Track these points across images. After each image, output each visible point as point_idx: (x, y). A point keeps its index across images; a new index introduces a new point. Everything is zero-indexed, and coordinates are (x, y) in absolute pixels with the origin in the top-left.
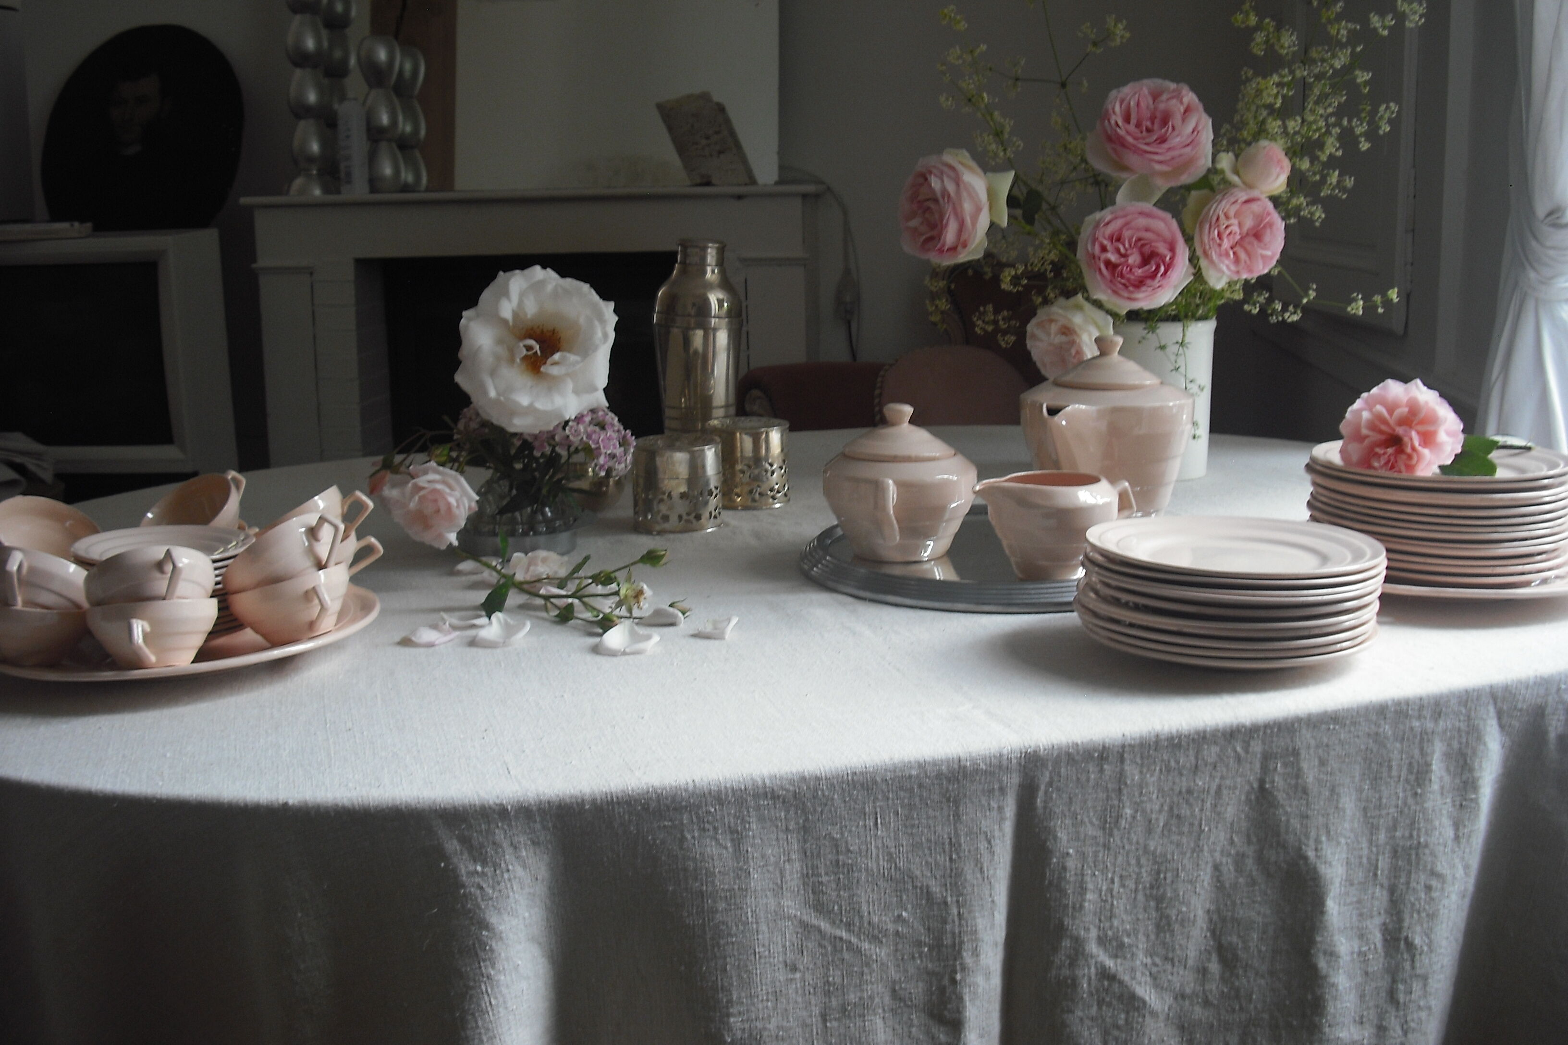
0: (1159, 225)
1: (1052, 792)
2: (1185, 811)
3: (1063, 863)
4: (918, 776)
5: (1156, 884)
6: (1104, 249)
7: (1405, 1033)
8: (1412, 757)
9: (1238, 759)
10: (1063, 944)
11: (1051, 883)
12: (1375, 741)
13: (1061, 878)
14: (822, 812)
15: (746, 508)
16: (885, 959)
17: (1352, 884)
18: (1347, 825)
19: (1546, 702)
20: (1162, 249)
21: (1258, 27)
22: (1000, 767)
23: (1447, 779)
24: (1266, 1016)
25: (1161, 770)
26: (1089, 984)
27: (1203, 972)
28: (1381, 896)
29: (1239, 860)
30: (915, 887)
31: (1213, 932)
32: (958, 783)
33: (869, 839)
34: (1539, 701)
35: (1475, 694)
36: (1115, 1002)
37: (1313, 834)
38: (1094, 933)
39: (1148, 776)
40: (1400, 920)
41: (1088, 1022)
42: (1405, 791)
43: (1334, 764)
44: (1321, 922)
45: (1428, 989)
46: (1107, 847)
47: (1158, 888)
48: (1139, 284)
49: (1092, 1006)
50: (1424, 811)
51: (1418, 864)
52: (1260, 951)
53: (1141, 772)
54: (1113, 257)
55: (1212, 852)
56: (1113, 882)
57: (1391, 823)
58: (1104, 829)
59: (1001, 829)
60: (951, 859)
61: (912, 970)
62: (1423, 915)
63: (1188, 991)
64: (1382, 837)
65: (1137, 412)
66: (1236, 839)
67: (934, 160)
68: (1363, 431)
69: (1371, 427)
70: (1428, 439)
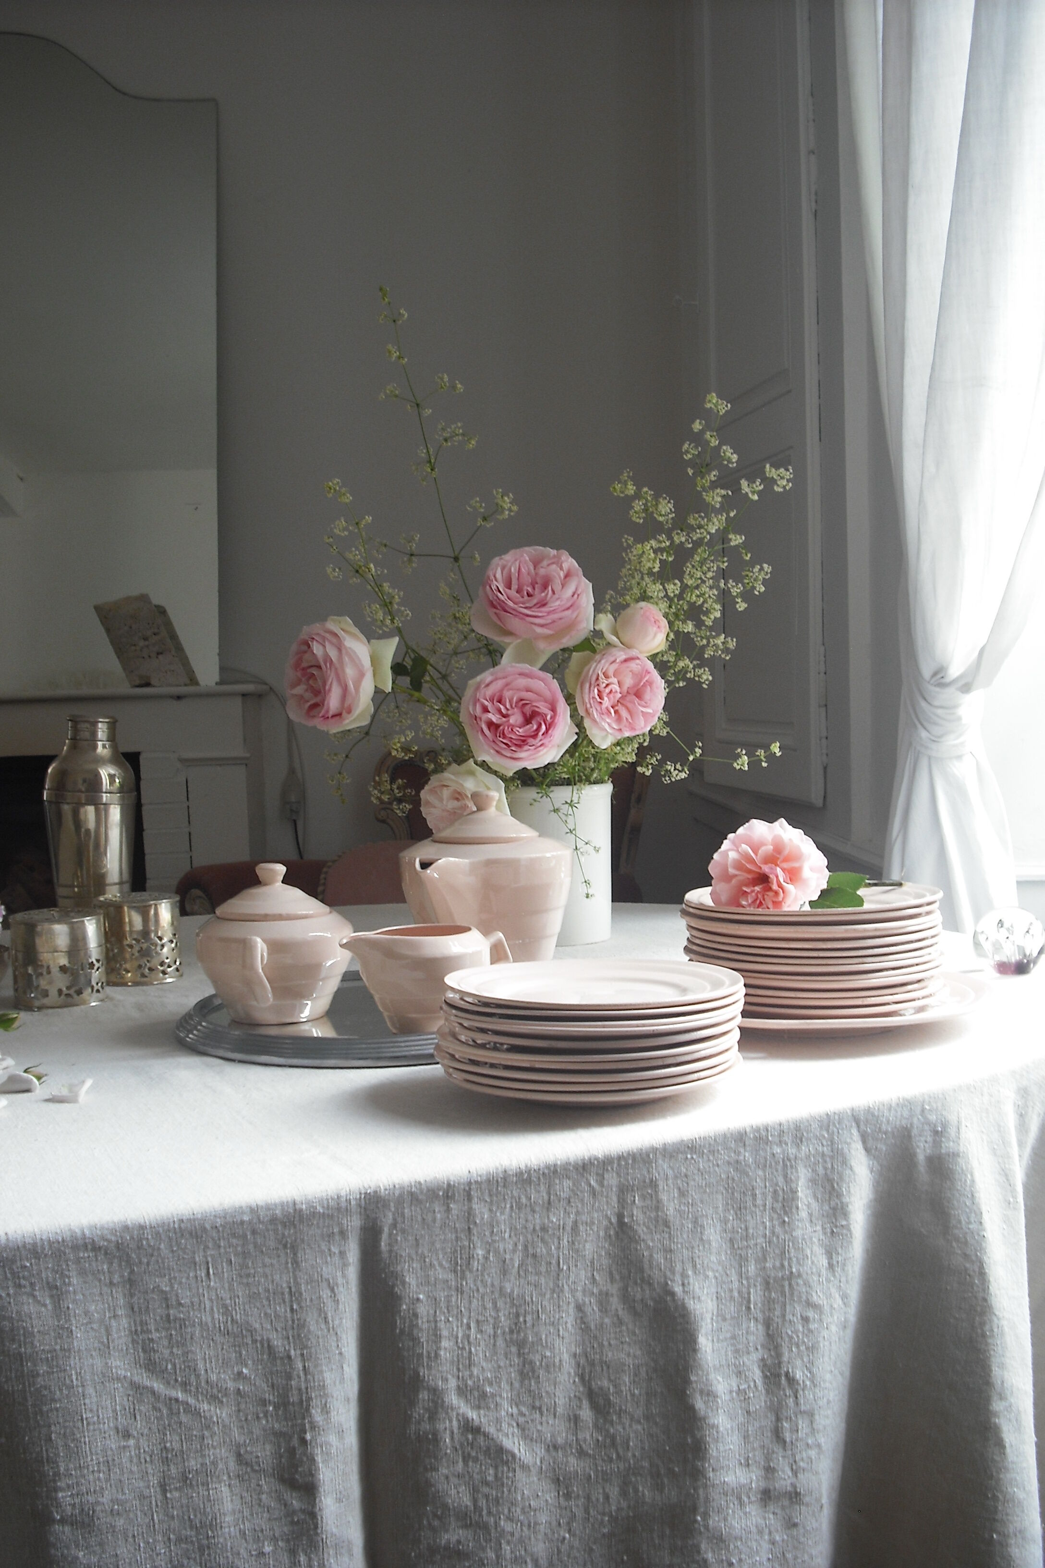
0: (538, 685)
1: (397, 1234)
2: (541, 1249)
3: (413, 1309)
4: (250, 1222)
5: (516, 1327)
6: (486, 710)
7: (795, 1473)
8: (777, 1184)
9: (593, 1192)
10: (421, 1396)
11: (402, 1331)
12: (736, 1170)
13: (413, 1326)
14: (148, 1264)
15: (136, 984)
16: (227, 1421)
17: (724, 1319)
18: (713, 1258)
19: (911, 1124)
20: (543, 708)
21: (638, 496)
22: (339, 1209)
23: (815, 1205)
24: (646, 1464)
25: (512, 1207)
26: (452, 1438)
27: (575, 1420)
28: (755, 1331)
29: (603, 1300)
30: (255, 1341)
31: (582, 1377)
32: (295, 1227)
33: (201, 1291)
34: (904, 1122)
35: (837, 1117)
36: (481, 1457)
37: (678, 1268)
38: (453, 1383)
39: (498, 1214)
40: (779, 1355)
41: (454, 1480)
42: (771, 1220)
43: (694, 1195)
44: (694, 1360)
45: (815, 1426)
46: (460, 1290)
47: (518, 1332)
48: (522, 743)
49: (457, 1462)
50: (794, 1240)
51: (792, 1294)
52: (633, 1395)
53: (491, 1210)
54: (494, 718)
55: (573, 1291)
56: (469, 1328)
57: (760, 1255)
58: (455, 1272)
59: (344, 1276)
60: (292, 1309)
61: (257, 1432)
62: (803, 1348)
63: (560, 1441)
64: (752, 1268)
65: (512, 865)
66: (597, 1277)
67: (316, 628)
68: (731, 871)
69: (739, 866)
70: (793, 875)
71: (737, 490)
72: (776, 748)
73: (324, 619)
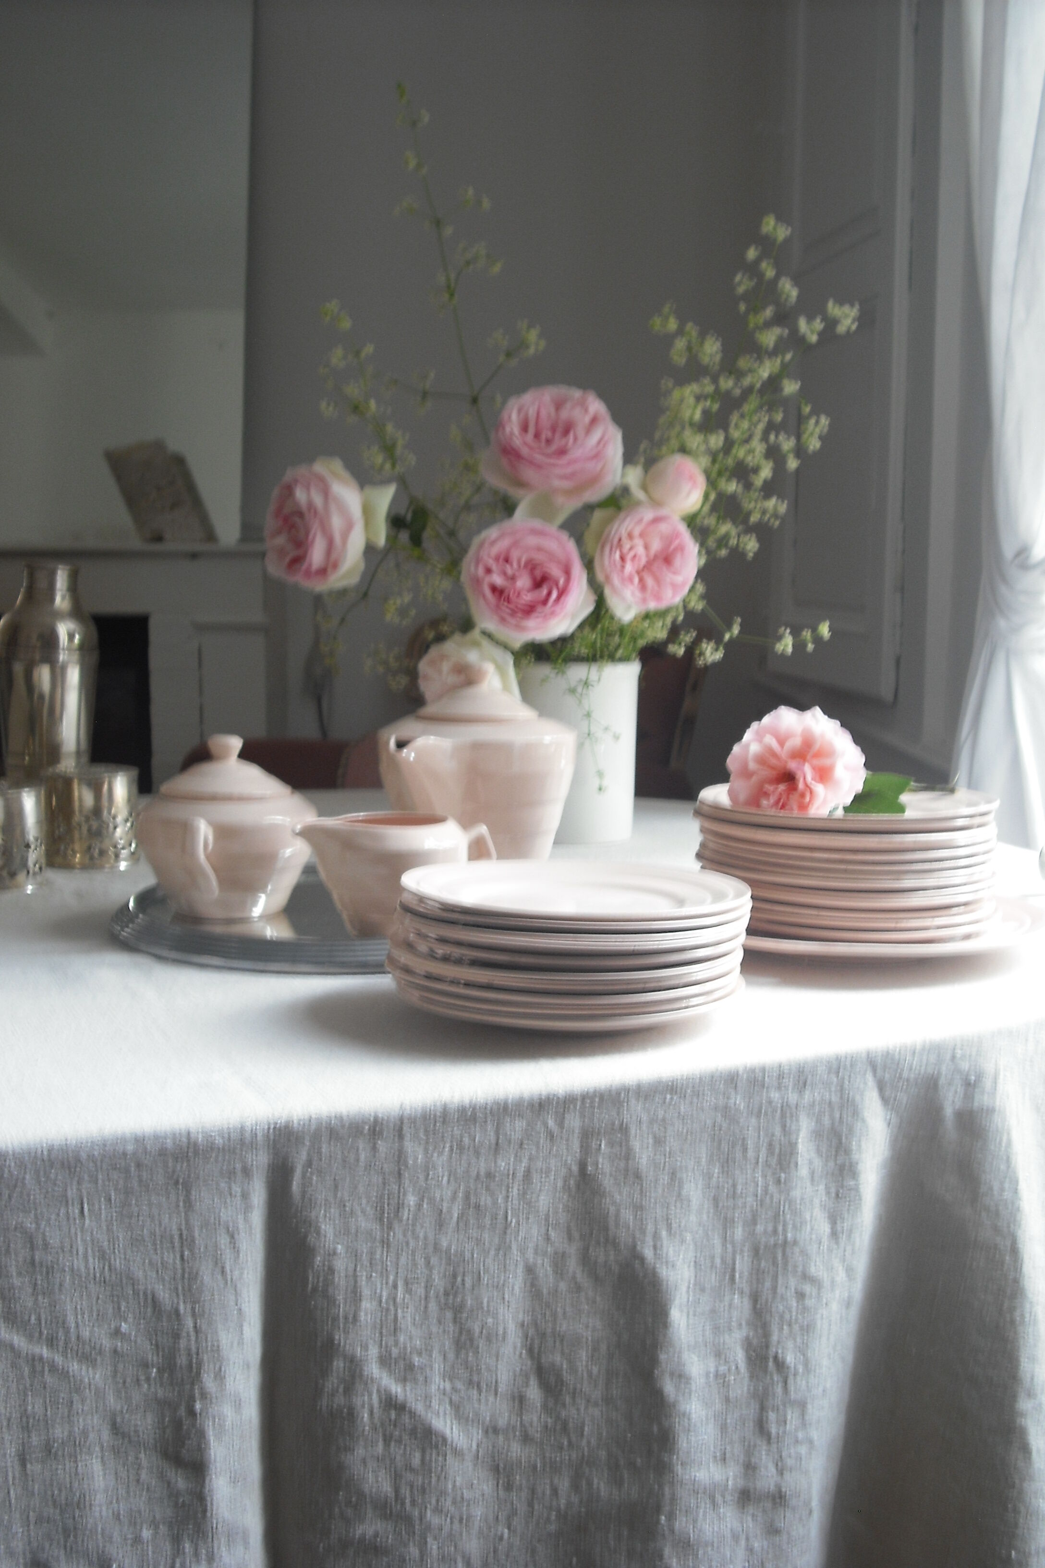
0: (552, 545)
1: (312, 1173)
2: (485, 1200)
3: (329, 1263)
4: (134, 1154)
5: (452, 1289)
6: (488, 571)
7: (781, 1472)
8: (773, 1135)
9: (551, 1136)
10: (335, 1363)
11: (315, 1289)
12: (725, 1116)
13: (328, 1282)
14: (10, 1197)
15: (84, 867)
16: (101, 1385)
17: (703, 1290)
18: (693, 1218)
19: (939, 1073)
20: (556, 572)
21: (679, 333)
22: (242, 1141)
23: (818, 1163)
24: (603, 1454)
25: (451, 1147)
26: (371, 1413)
27: (520, 1401)
28: (741, 1306)
29: (559, 1262)
30: (136, 1293)
31: (530, 1351)
32: (188, 1161)
33: (73, 1231)
34: (930, 1070)
35: (849, 1059)
36: (406, 1437)
37: (650, 1228)
38: (374, 1352)
39: (435, 1155)
40: (767, 1335)
41: (372, 1463)
42: (764, 1176)
43: (672, 1143)
44: (665, 1335)
45: (807, 1418)
46: (385, 1243)
47: (455, 1296)
48: (529, 610)
49: (377, 1441)
50: (791, 1202)
51: (786, 1264)
52: (590, 1374)
53: (426, 1150)
54: (498, 580)
55: (523, 1251)
56: (395, 1286)
57: (749, 1215)
58: (381, 1220)
59: (246, 1220)
60: (182, 1257)
61: (137, 1397)
62: (796, 1327)
63: (502, 1422)
64: (739, 1233)
65: (504, 749)
66: (552, 1234)
67: (302, 471)
68: (752, 766)
69: (761, 760)
70: (824, 774)
71: (794, 331)
72: (825, 630)
73: (310, 459)
